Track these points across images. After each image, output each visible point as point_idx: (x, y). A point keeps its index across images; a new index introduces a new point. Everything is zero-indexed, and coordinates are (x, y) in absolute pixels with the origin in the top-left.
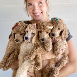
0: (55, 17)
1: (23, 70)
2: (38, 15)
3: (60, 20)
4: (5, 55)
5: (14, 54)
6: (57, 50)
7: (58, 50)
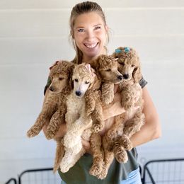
0: (123, 46)
1: (74, 135)
2: (93, 46)
3: (131, 50)
4: (40, 115)
5: (61, 112)
6: (127, 99)
7: (129, 100)
